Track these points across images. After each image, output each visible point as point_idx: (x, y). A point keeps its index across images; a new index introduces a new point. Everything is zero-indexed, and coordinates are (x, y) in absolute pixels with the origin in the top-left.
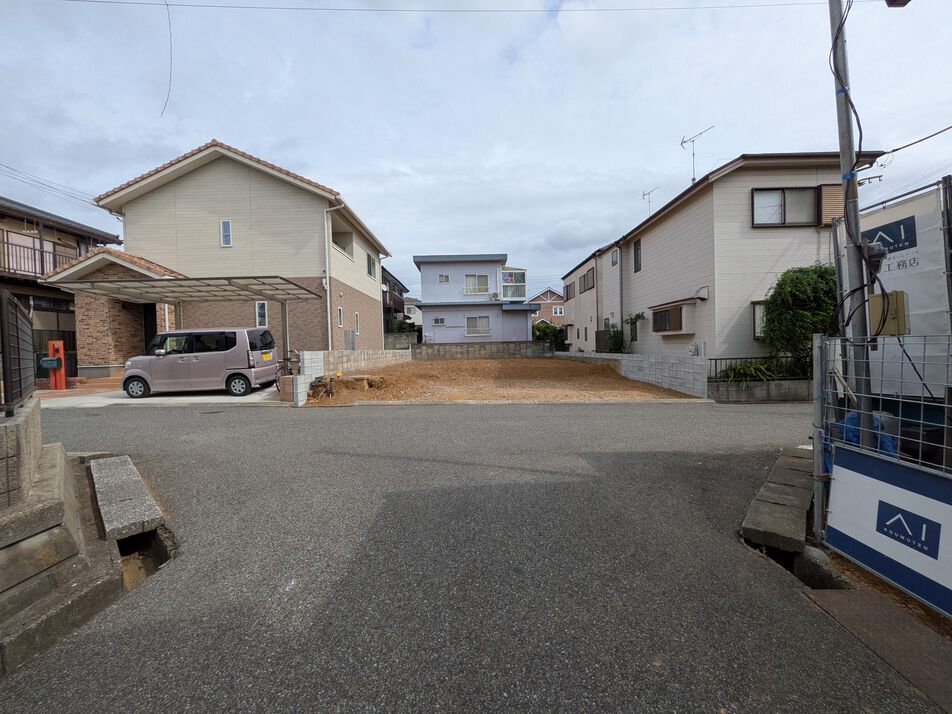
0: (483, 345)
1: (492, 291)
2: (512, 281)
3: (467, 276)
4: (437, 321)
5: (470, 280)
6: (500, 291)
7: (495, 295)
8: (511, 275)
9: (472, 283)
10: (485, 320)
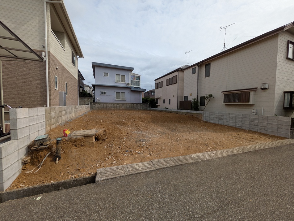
0: (123, 104)
1: (127, 82)
2: (135, 79)
3: (116, 74)
4: (102, 93)
5: (118, 76)
6: (130, 82)
7: (128, 84)
8: (134, 76)
9: (118, 78)
10: (123, 94)
